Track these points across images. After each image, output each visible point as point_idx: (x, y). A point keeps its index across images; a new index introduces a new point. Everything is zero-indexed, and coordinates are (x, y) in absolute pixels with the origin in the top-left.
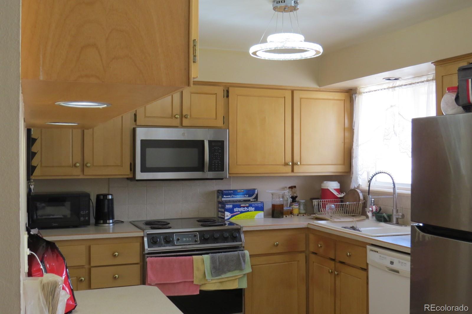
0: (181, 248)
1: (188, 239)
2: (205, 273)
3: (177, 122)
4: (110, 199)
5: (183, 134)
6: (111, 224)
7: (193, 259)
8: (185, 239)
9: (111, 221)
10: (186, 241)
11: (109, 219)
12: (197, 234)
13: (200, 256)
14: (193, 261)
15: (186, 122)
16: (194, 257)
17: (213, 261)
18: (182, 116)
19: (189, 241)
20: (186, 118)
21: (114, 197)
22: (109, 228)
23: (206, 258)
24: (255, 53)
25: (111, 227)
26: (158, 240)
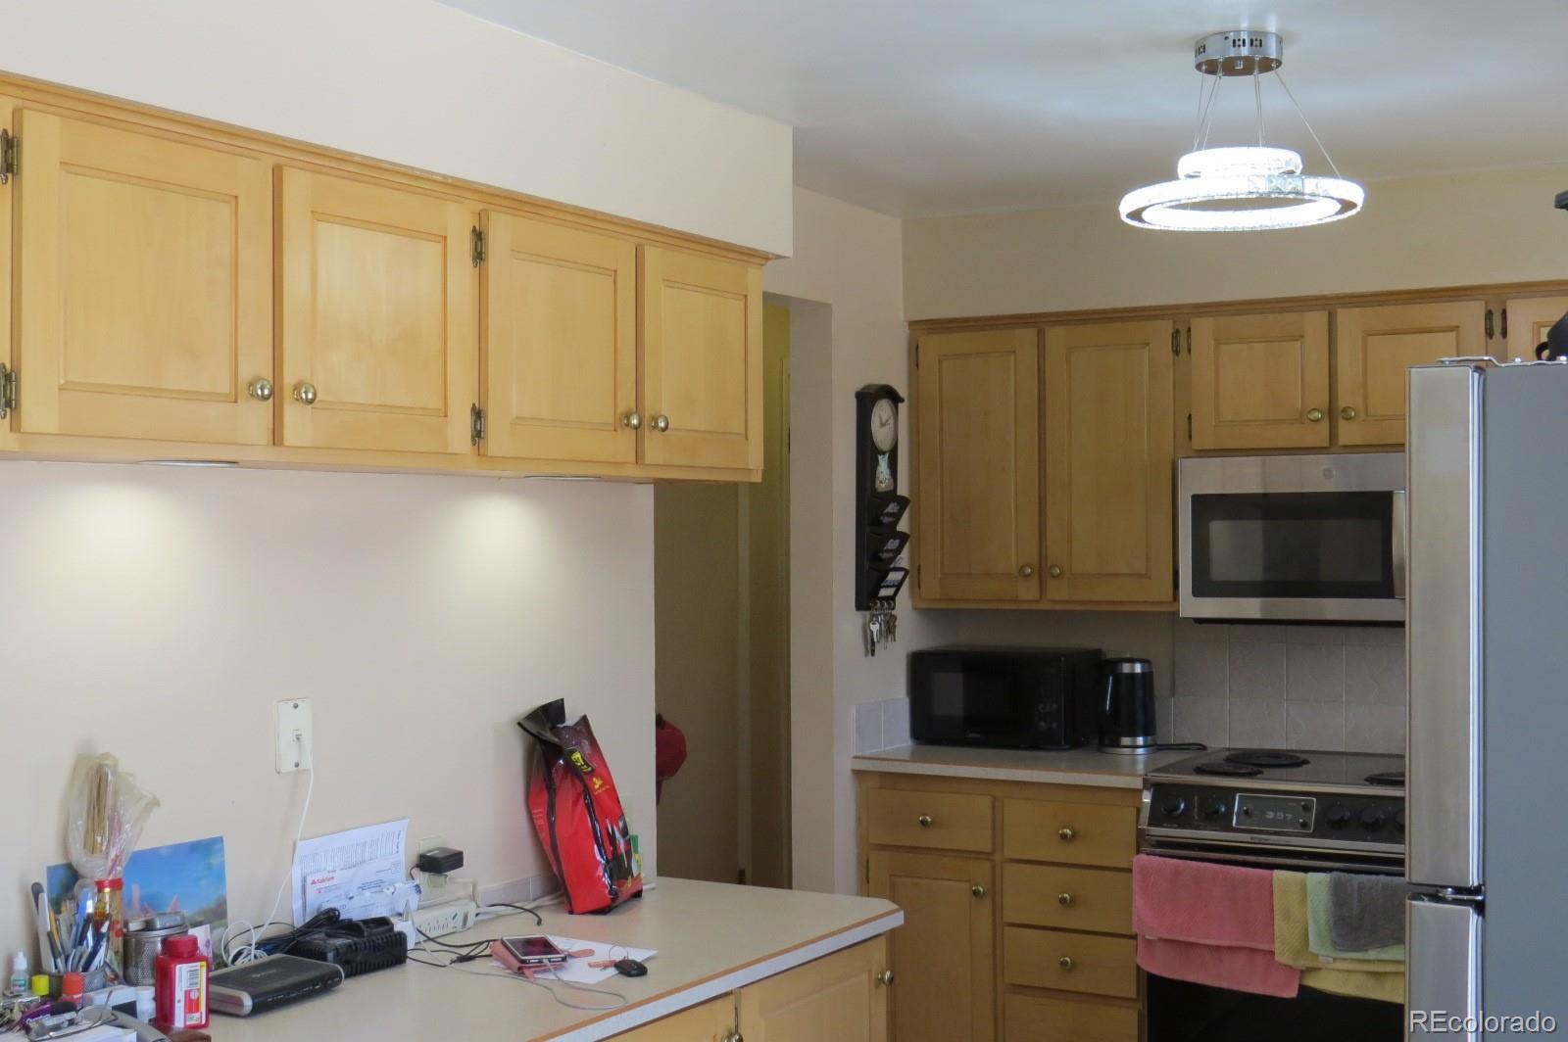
0: (1249, 840)
1: (1280, 815)
2: (1307, 930)
3: (1319, 435)
4: (1138, 674)
5: (1328, 474)
6: (1140, 751)
7: (1272, 880)
8: (1271, 815)
9: (1140, 740)
10: (1275, 822)
11: (1134, 735)
12: (1313, 801)
13: (1300, 875)
14: (1272, 886)
15: (1348, 433)
16: (1278, 874)
17: (1339, 895)
18: (1334, 413)
19: (1284, 823)
20: (1349, 419)
21: (1154, 670)
22: (1134, 763)
23: (1318, 882)
24: (1136, 215)
25: (1141, 759)
26: (1182, 806)
